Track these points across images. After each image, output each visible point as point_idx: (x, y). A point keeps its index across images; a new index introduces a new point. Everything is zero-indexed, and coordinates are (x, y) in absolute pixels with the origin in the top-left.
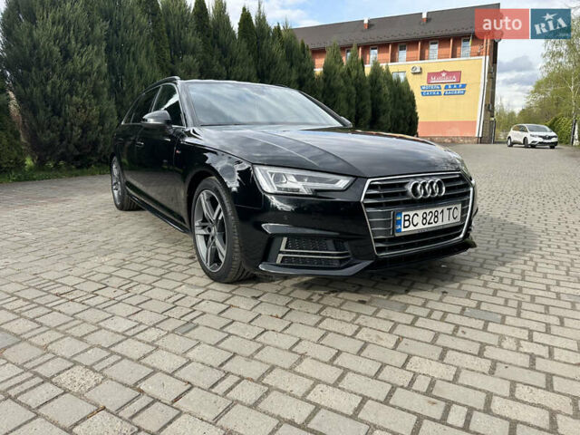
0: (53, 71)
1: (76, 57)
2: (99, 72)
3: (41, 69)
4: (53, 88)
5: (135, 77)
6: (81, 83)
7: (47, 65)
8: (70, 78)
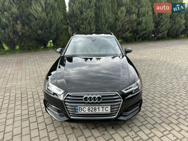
0: (78, 18)
1: (84, 13)
2: (91, 17)
3: (75, 18)
4: (77, 23)
5: (103, 17)
6: (85, 21)
7: (76, 16)
8: (82, 20)
